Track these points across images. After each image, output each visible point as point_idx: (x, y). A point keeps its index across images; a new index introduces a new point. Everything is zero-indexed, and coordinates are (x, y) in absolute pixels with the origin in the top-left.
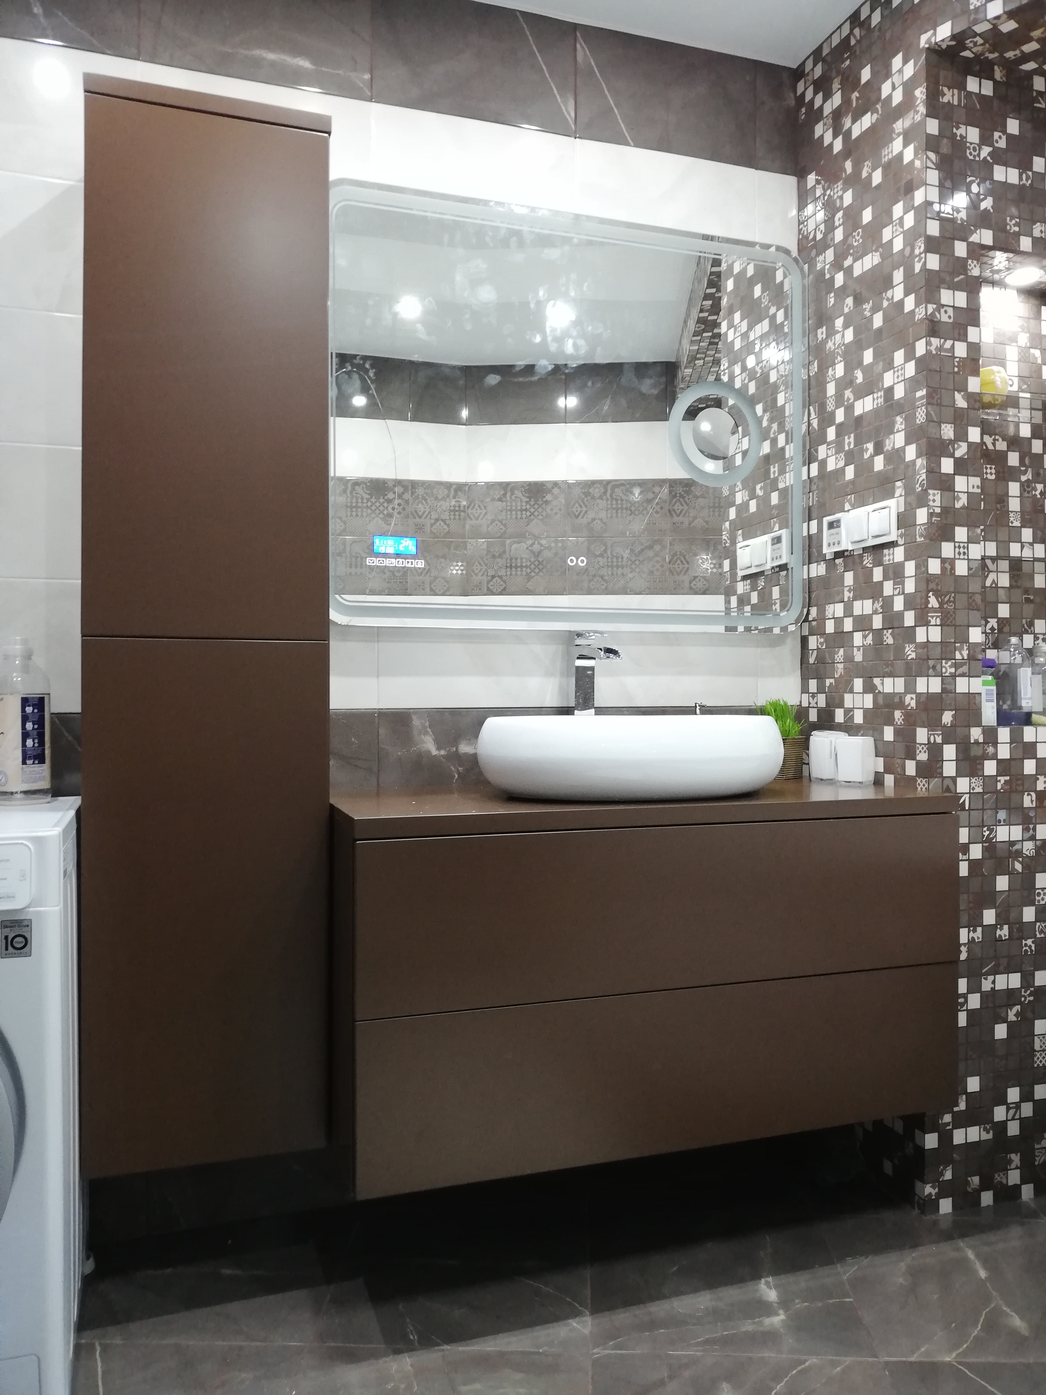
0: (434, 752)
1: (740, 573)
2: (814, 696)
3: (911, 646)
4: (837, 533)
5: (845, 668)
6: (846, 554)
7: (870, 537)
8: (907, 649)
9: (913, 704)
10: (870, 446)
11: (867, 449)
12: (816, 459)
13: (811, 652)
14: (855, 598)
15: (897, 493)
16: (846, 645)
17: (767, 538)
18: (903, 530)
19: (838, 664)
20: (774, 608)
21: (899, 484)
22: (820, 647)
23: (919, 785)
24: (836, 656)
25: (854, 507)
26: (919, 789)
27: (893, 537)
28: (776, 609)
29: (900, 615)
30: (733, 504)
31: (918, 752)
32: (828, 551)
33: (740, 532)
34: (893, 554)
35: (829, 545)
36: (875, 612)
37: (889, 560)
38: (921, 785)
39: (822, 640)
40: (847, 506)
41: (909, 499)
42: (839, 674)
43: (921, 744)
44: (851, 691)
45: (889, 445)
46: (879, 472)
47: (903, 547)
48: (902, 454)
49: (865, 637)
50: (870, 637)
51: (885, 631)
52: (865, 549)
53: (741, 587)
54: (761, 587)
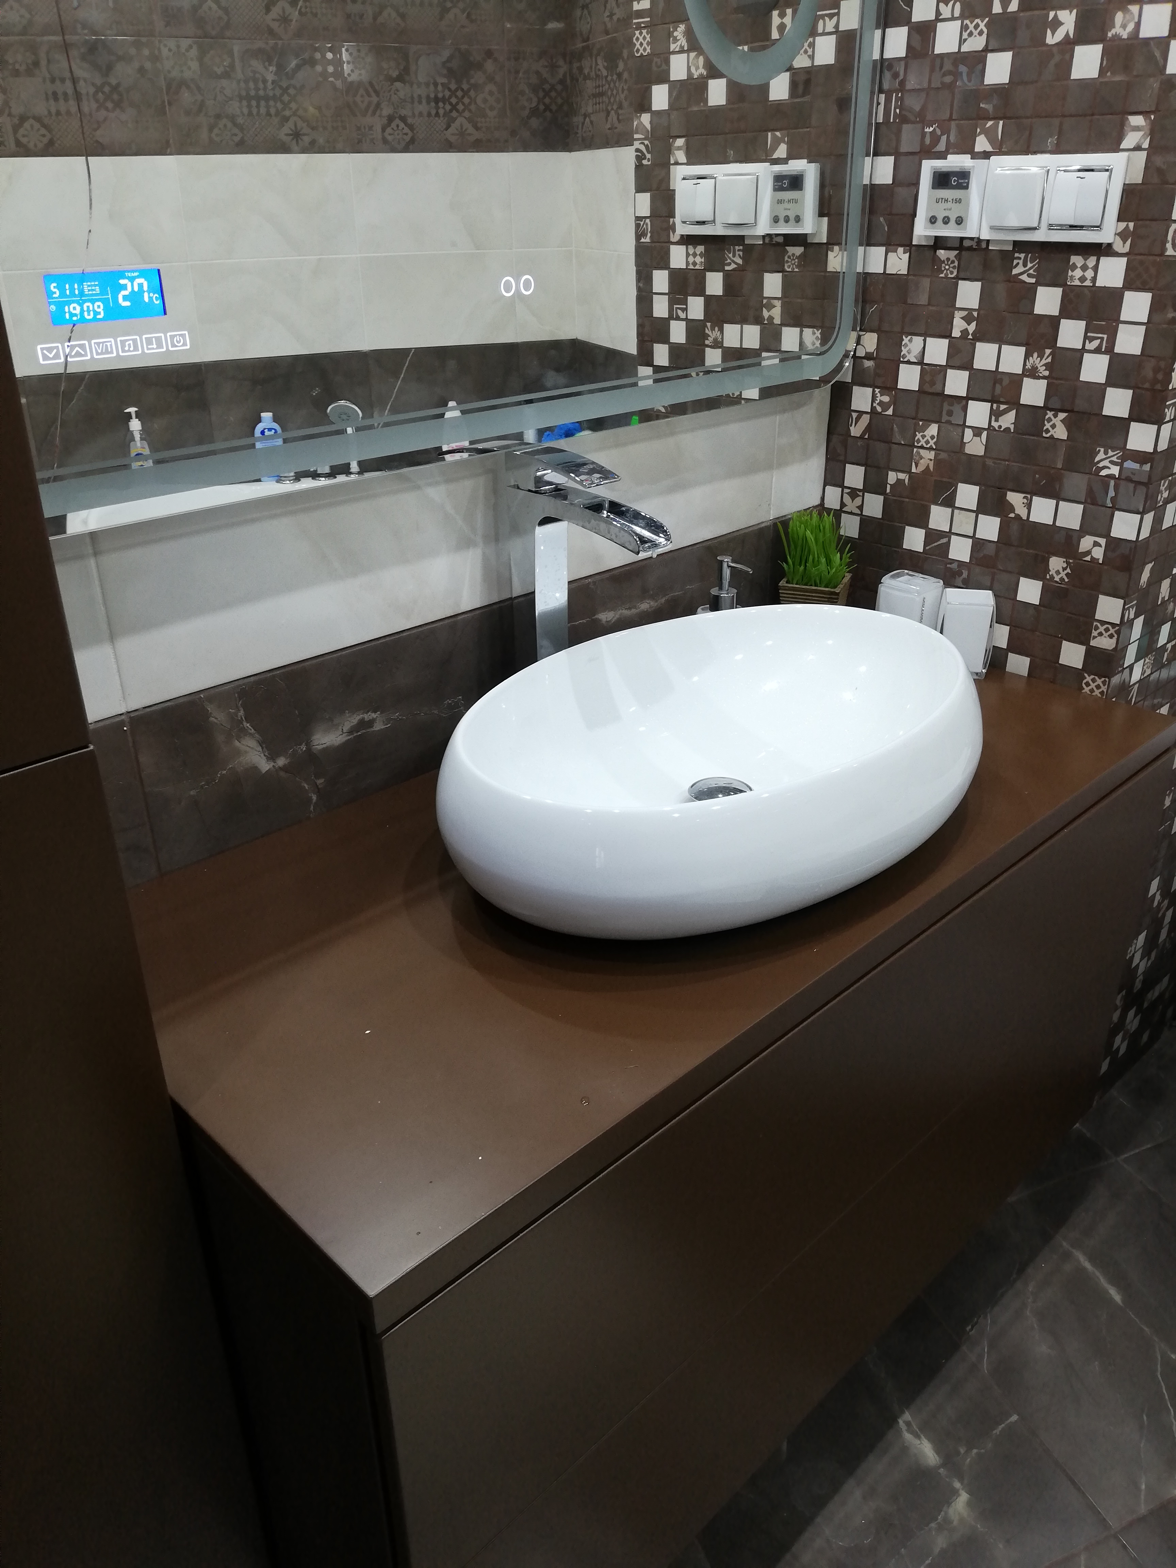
1: (681, 230)
2: (854, 493)
3: (1110, 453)
4: (958, 201)
5: (937, 461)
6: (966, 244)
7: (1044, 225)
8: (1101, 455)
9: (1098, 554)
10: (1068, 19)
11: (1056, 24)
12: (904, 19)
13: (854, 415)
14: (980, 337)
15: (1130, 140)
16: (945, 418)
17: (763, 171)
18: (1131, 225)
19: (922, 452)
20: (766, 314)
21: (1137, 120)
22: (879, 409)
23: (1088, 684)
24: (919, 436)
25: (1001, 149)
26: (1087, 690)
27: (1107, 235)
28: (771, 318)
29: (1098, 392)
30: (663, 77)
32: (922, 231)
33: (680, 142)
34: (1096, 269)
35: (933, 220)
36: (1032, 373)
37: (1083, 279)
38: (1093, 685)
39: (886, 399)
40: (982, 144)
41: (1159, 161)
42: (921, 468)
44: (950, 502)
45: (1124, 26)
46: (1083, 83)
47: (1124, 260)
48: (1157, 54)
49: (995, 414)
50: (1011, 416)
51: (1050, 414)
52: (1019, 246)
53: (678, 257)
54: (733, 266)
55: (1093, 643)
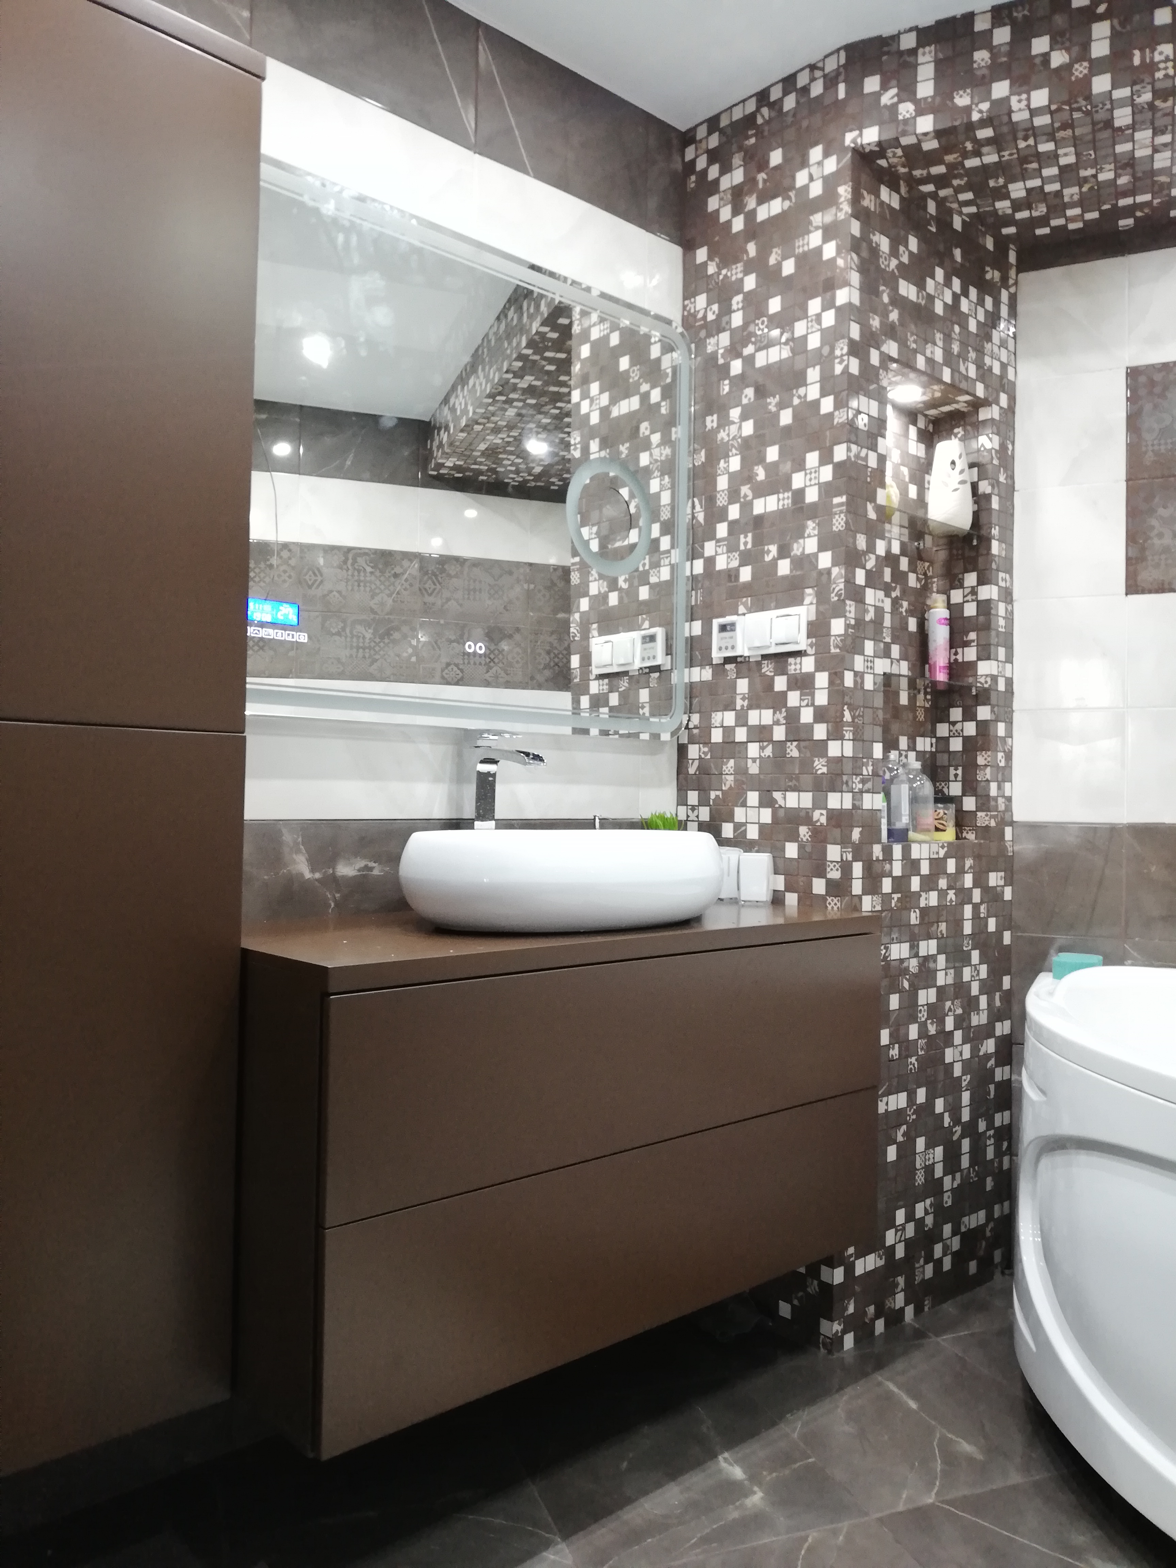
0: (308, 875)
1: (595, 671)
2: (693, 808)
3: (821, 760)
4: (731, 638)
5: (736, 780)
6: (739, 659)
7: (773, 644)
8: (816, 763)
9: (823, 820)
10: (773, 549)
11: (769, 552)
12: (701, 556)
13: (690, 761)
14: (750, 707)
15: (807, 600)
16: (737, 755)
17: (636, 635)
18: (814, 640)
19: (727, 777)
20: (641, 712)
21: (809, 591)
22: (703, 756)
23: (830, 904)
24: (724, 767)
25: (750, 611)
26: (829, 907)
27: (802, 647)
28: (644, 714)
29: (809, 728)
30: (586, 594)
31: (828, 869)
32: (717, 656)
33: (595, 626)
34: (801, 664)
35: (720, 649)
36: (777, 723)
37: (795, 670)
38: (832, 904)
39: (706, 749)
40: (742, 609)
41: (822, 608)
42: (728, 786)
43: (832, 862)
44: (744, 805)
45: (798, 550)
46: (784, 578)
47: (813, 657)
48: (814, 560)
49: (762, 748)
50: (770, 748)
51: (789, 744)
52: (765, 657)
53: (595, 687)
54: (623, 688)
55: (829, 876)
